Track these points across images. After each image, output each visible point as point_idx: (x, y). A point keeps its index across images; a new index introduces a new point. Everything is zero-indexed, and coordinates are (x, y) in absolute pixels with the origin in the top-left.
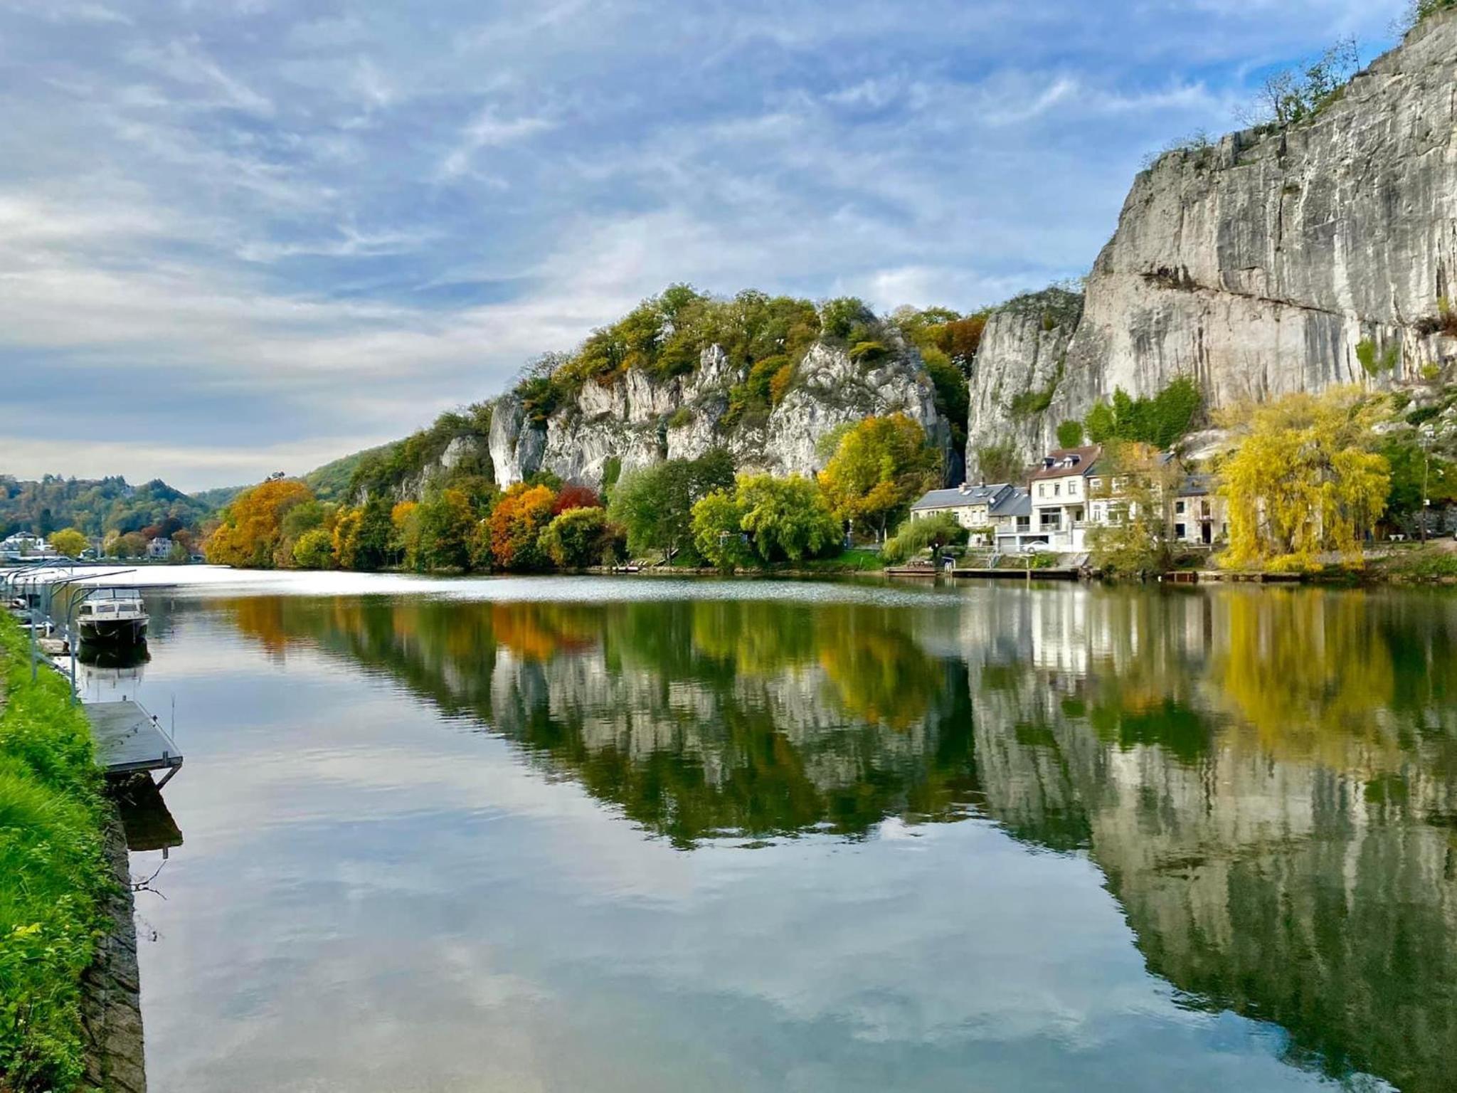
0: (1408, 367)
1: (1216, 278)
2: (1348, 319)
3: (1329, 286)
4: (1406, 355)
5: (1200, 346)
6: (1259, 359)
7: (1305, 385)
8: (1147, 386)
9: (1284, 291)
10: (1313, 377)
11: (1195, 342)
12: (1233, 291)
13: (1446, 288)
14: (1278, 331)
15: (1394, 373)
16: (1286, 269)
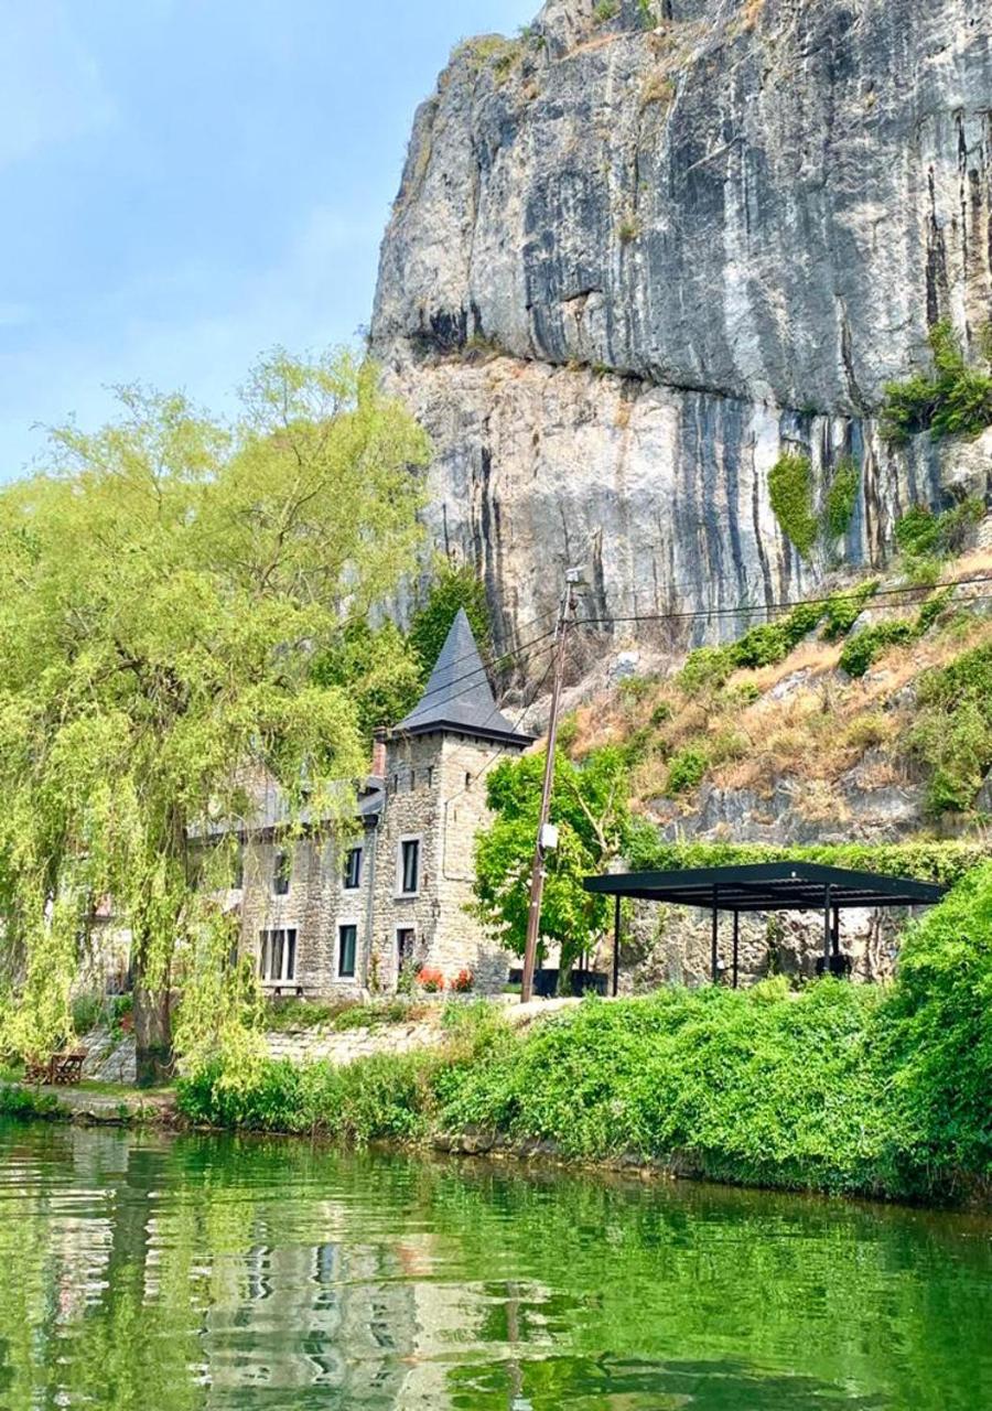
0: (875, 530)
1: (523, 324)
2: (759, 407)
3: (717, 320)
4: (872, 497)
5: (485, 494)
6: (587, 523)
9: (638, 345)
10: (693, 569)
11: (475, 487)
12: (554, 359)
13: (946, 298)
15: (848, 545)
16: (640, 287)
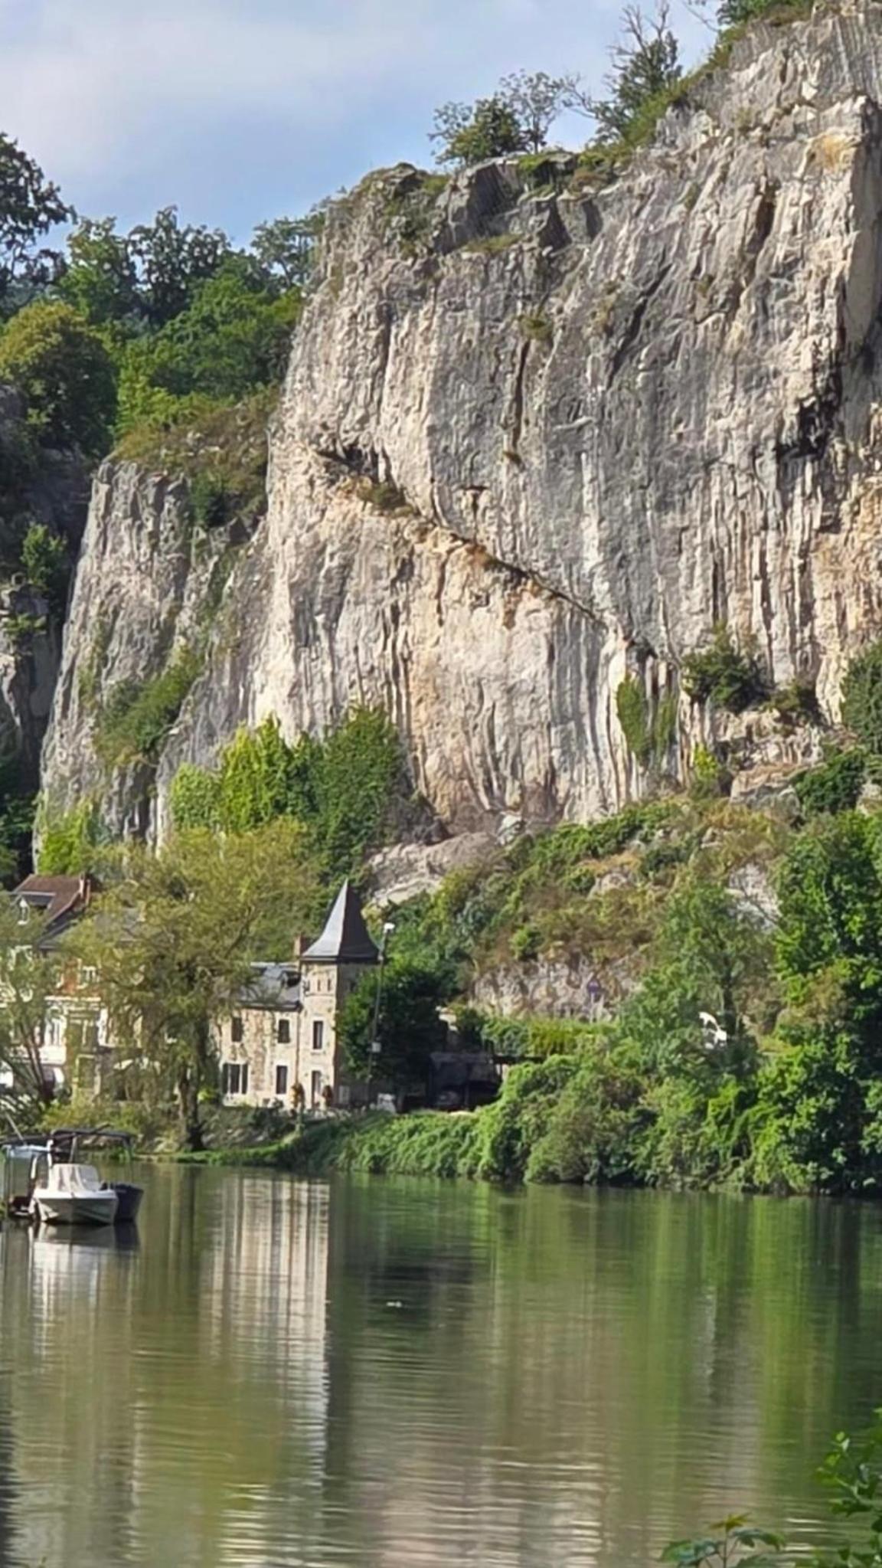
0: (685, 754)
1: (428, 493)
2: (609, 633)
3: (578, 557)
5: (394, 647)
6: (481, 696)
7: (556, 765)
8: (312, 724)
9: (522, 549)
11: (386, 637)
12: (452, 530)
13: (725, 602)
14: (510, 639)
15: (668, 764)
16: (523, 505)
